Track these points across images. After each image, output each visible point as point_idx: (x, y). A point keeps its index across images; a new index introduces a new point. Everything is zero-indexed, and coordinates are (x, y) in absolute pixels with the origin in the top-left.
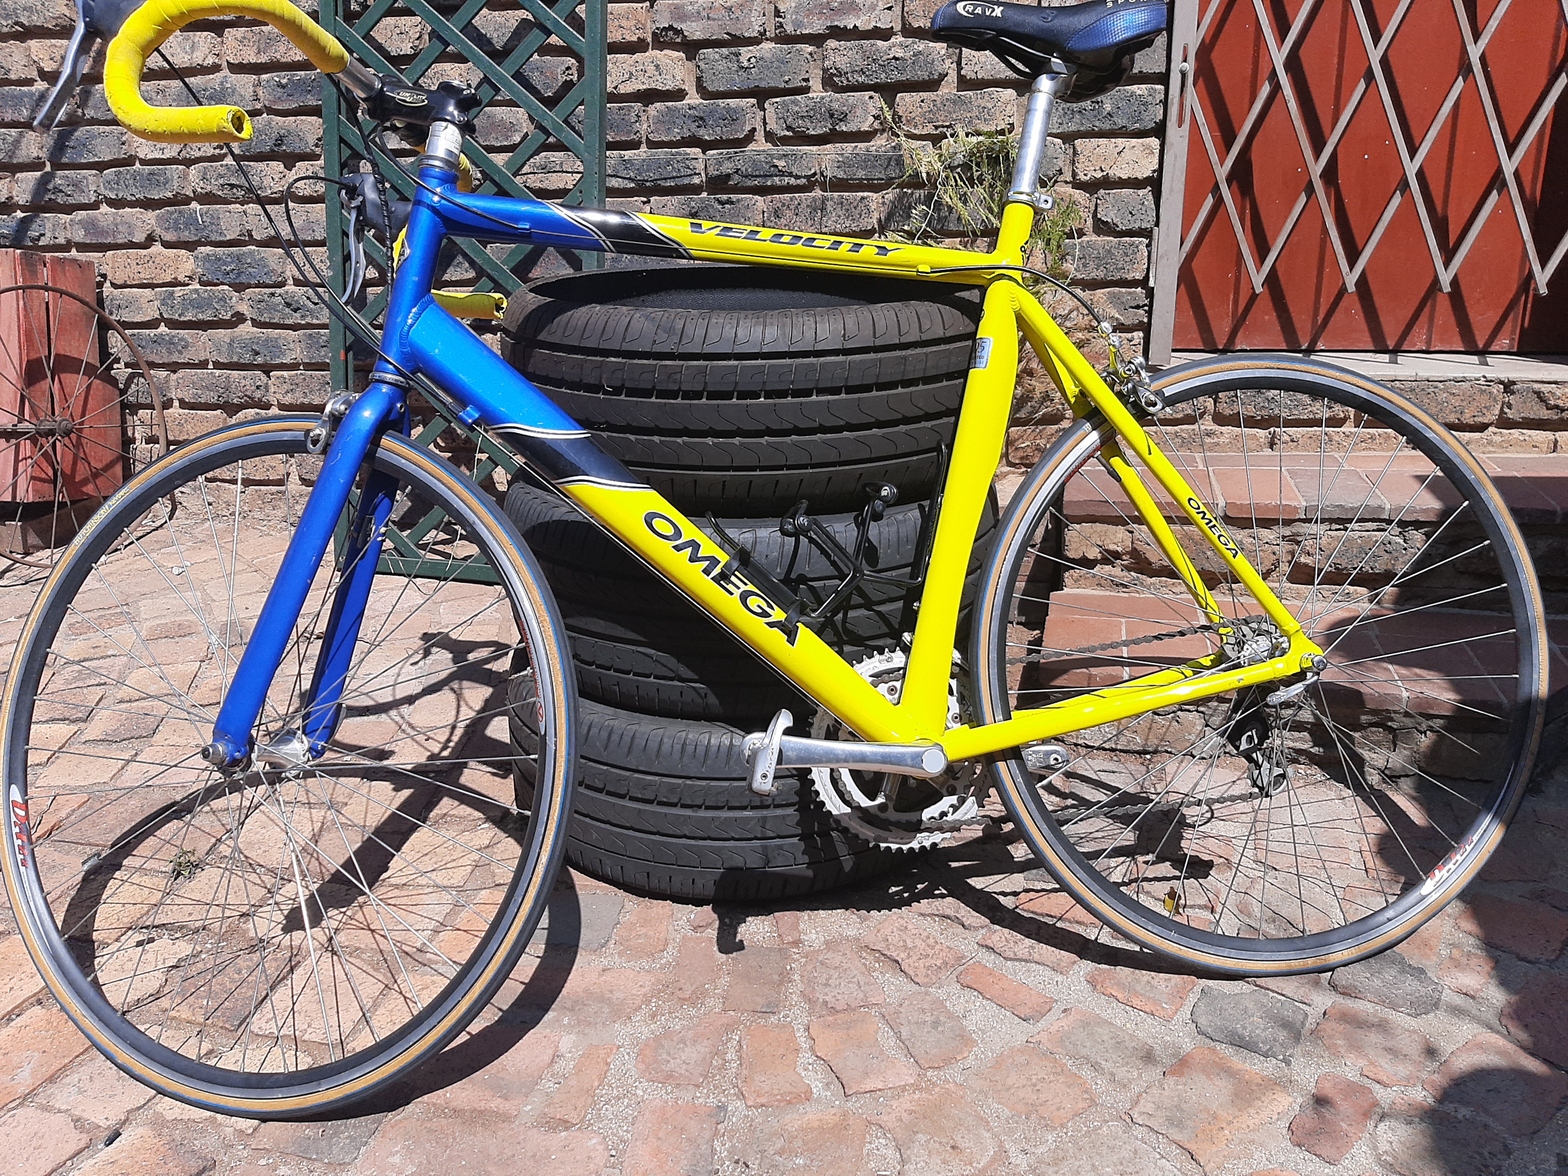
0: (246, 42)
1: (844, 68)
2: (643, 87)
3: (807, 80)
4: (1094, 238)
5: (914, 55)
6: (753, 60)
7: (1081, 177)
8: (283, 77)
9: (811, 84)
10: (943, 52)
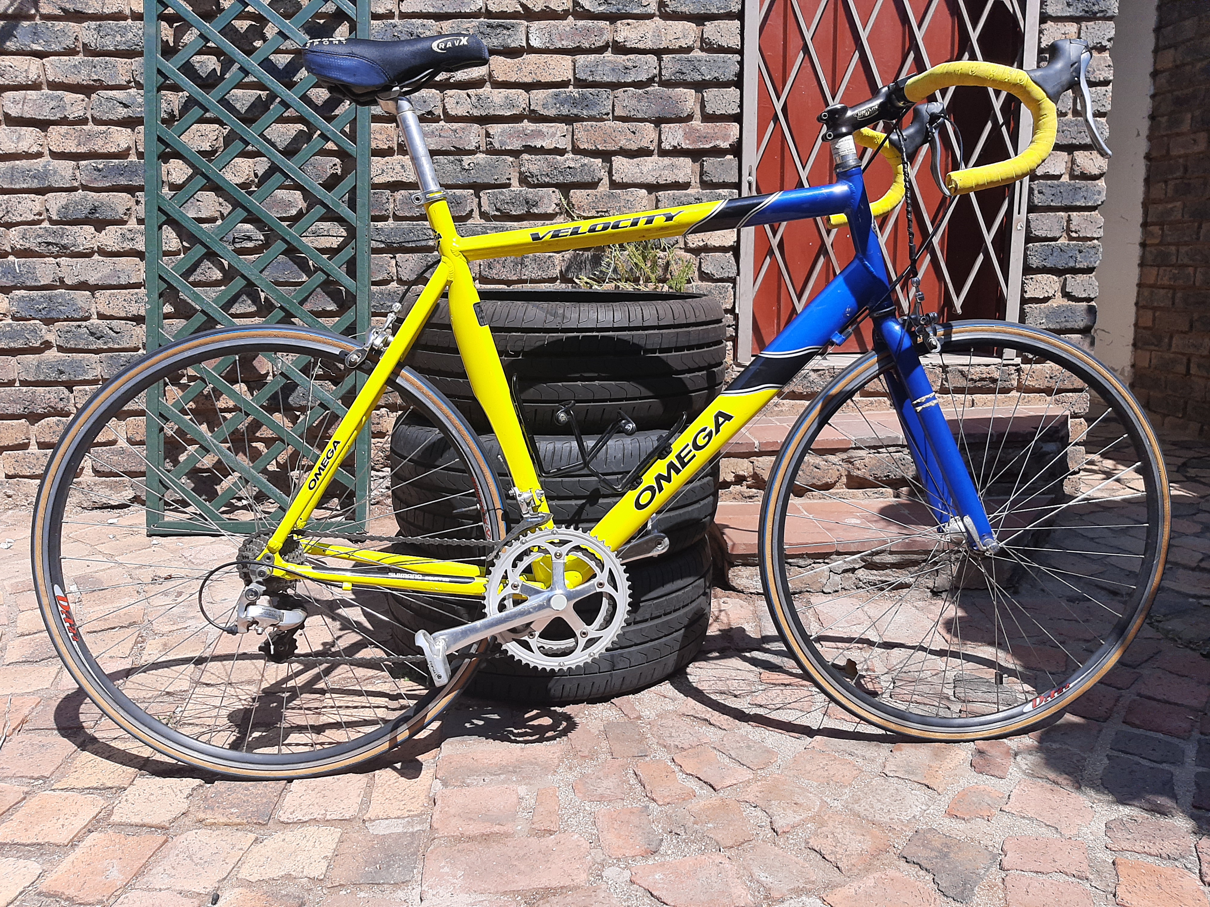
0: (68, 136)
1: (535, 172)
2: (391, 180)
3: (509, 179)
4: (700, 283)
5: (582, 166)
6: (472, 165)
7: (691, 245)
8: (100, 164)
9: (512, 181)
10: (600, 165)
